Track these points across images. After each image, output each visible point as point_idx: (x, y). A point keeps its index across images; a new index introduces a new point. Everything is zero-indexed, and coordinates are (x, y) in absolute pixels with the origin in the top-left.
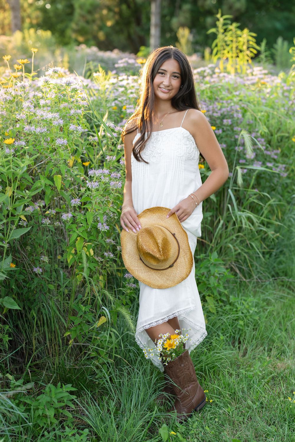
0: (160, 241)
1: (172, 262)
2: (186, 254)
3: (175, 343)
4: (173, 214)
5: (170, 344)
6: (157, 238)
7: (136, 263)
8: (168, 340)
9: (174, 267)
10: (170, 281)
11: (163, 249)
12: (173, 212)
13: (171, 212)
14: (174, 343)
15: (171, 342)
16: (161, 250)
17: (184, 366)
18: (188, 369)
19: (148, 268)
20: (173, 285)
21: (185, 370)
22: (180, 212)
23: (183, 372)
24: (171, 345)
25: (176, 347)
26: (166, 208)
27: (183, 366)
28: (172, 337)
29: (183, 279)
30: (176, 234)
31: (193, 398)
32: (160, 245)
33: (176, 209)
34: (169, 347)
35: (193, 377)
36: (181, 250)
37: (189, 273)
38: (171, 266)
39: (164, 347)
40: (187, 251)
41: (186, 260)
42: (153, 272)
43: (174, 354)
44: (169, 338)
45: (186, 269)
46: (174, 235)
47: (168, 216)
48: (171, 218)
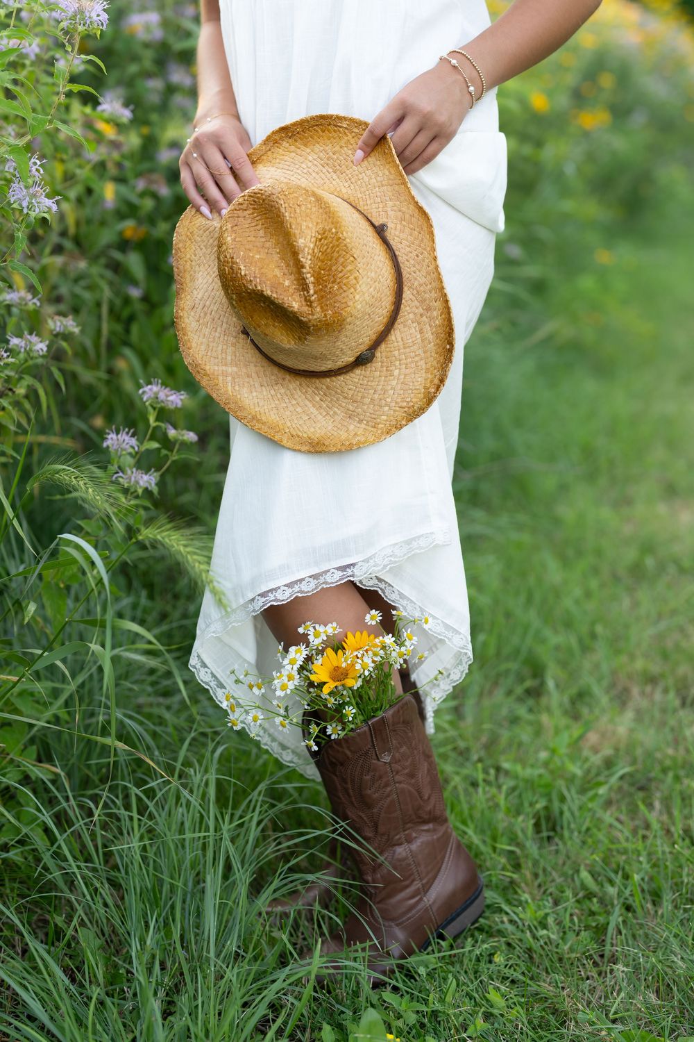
0: (306, 241)
1: (366, 339)
2: (429, 309)
3: (358, 667)
4: (377, 143)
5: (336, 669)
6: (295, 230)
7: (230, 349)
8: (329, 651)
9: (376, 364)
10: (360, 421)
11: (319, 279)
12: (379, 132)
13: (371, 132)
14: (353, 665)
15: (342, 661)
16: (310, 279)
17: (395, 761)
18: (412, 775)
19: (276, 370)
20: (371, 438)
21: (398, 778)
22: (408, 126)
23: (387, 785)
24: (339, 674)
25: (360, 683)
26: (352, 120)
27: (386, 758)
28: (351, 640)
29: (414, 414)
30: (390, 225)
31: (426, 888)
32: (306, 260)
33: (390, 118)
34: (334, 679)
35: (428, 808)
36: (407, 294)
37: (438, 388)
38: (362, 361)
39: (313, 677)
40: (433, 295)
41: (429, 336)
42: (294, 384)
43: (350, 711)
44: (337, 645)
45: (427, 371)
46: (380, 231)
47: (360, 153)
48: (371, 159)
